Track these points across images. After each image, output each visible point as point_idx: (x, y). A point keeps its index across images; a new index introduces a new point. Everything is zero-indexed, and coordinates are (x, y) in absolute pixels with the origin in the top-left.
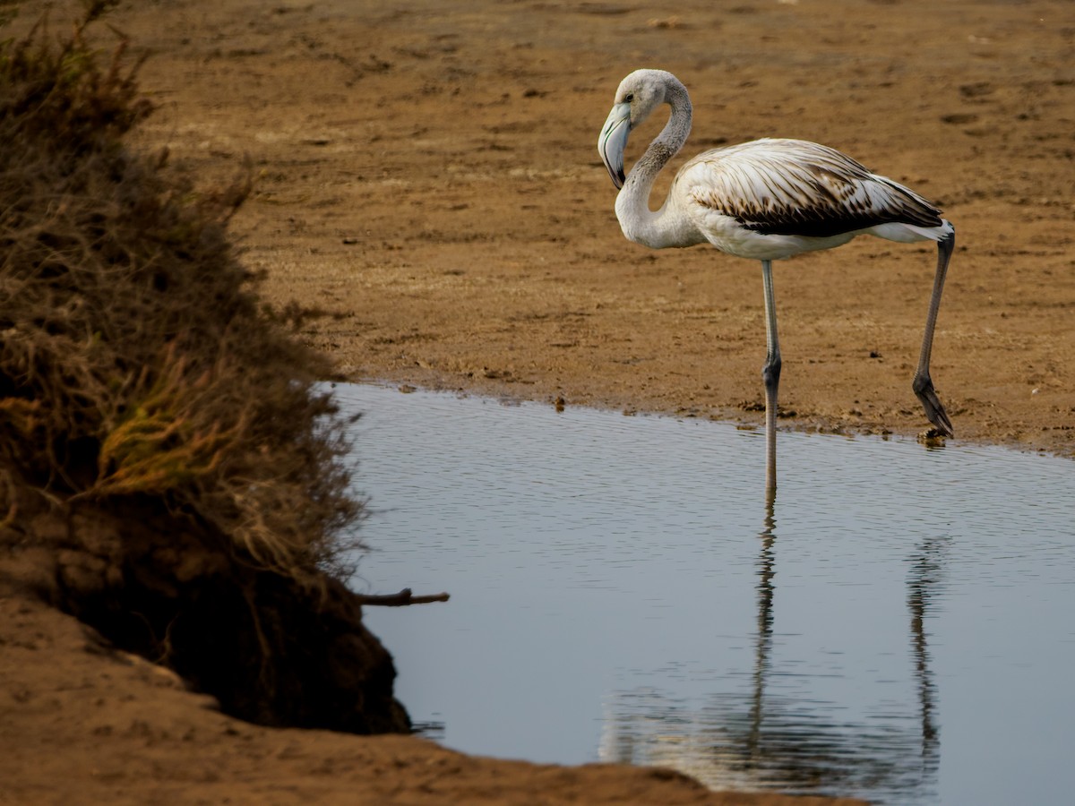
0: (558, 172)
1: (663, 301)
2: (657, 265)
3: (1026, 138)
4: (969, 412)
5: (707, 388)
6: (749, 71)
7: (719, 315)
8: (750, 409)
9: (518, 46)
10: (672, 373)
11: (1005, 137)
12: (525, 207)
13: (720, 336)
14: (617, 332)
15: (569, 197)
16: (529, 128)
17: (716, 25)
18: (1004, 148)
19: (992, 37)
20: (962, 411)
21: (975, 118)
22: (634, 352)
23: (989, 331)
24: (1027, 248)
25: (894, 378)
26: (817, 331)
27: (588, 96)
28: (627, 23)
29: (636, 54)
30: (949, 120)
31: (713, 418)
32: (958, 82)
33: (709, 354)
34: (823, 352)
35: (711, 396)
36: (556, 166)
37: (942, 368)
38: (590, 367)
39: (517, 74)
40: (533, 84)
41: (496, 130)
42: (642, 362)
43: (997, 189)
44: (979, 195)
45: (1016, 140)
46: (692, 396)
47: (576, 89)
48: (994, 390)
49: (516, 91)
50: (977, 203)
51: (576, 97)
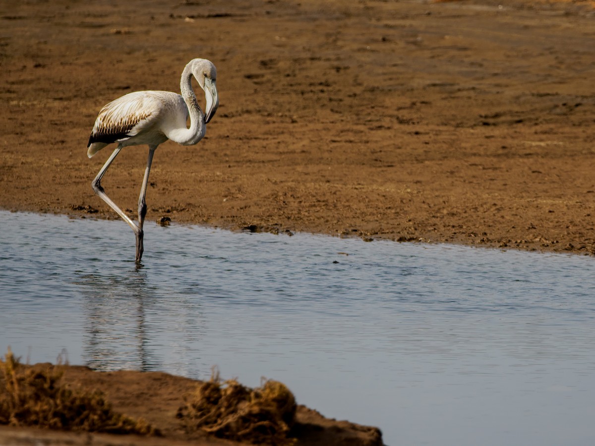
0: (35, 103)
1: (58, 161)
2: (64, 145)
3: (284, 85)
4: (187, 210)
5: (58, 200)
6: (155, 54)
7: (83, 167)
8: (76, 209)
9: (39, 43)
10: (44, 193)
11: (273, 85)
12: (10, 119)
13: (77, 176)
14: (26, 175)
15: (37, 114)
16: (30, 82)
17: (147, 33)
18: (271, 90)
19: (288, 37)
20: (184, 209)
21: (263, 76)
22: (30, 184)
23: (218, 173)
24: (260, 136)
25: (157, 195)
26: (129, 173)
27: (67, 67)
28: (101, 31)
29: (99, 46)
30: (249, 77)
31: (56, 213)
32: (260, 59)
33: (68, 184)
34: (127, 183)
35: (59, 203)
36: (35, 100)
37: (183, 190)
38: (4, 191)
39: (34, 57)
40: (40, 61)
41: (13, 83)
42: (31, 188)
43: (258, 109)
44: (248, 112)
45: (279, 86)
46: (49, 203)
47: (62, 64)
48: (204, 200)
49: (30, 64)
50: (246, 116)
51: (61, 67)
